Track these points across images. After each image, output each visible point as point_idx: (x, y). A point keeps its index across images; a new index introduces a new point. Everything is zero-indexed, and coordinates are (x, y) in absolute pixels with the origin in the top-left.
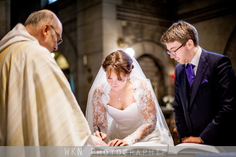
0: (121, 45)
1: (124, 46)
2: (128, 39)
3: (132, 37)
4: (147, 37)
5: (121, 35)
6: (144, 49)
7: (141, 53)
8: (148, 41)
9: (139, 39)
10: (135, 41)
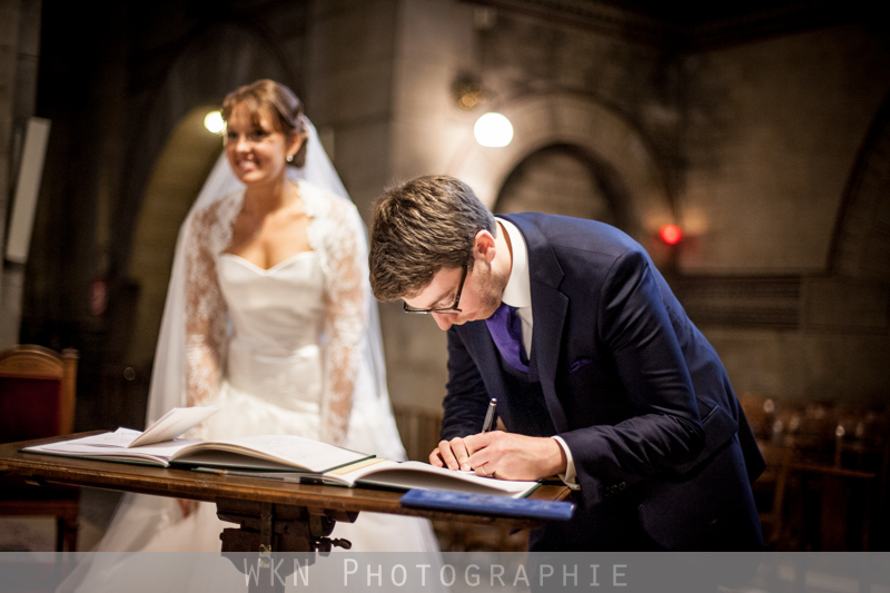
0: (465, 99)
1: (475, 106)
2: (494, 80)
3: (514, 73)
4: (571, 78)
5: (468, 62)
6: (554, 120)
7: (541, 135)
8: (573, 92)
9: (539, 84)
10: (522, 92)
